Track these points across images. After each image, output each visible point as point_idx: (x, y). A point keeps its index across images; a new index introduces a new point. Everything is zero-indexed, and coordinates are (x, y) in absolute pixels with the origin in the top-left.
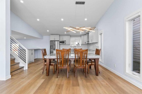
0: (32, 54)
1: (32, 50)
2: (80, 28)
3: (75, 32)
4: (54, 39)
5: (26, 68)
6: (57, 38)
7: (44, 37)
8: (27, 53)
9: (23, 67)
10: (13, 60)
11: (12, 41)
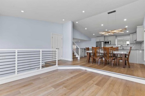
0: (83, 52)
1: (83, 49)
2: (112, 31)
3: (108, 35)
4: (100, 40)
5: (79, 58)
6: (102, 39)
7: (92, 39)
8: (79, 50)
9: (77, 58)
10: (73, 53)
11: (73, 44)
